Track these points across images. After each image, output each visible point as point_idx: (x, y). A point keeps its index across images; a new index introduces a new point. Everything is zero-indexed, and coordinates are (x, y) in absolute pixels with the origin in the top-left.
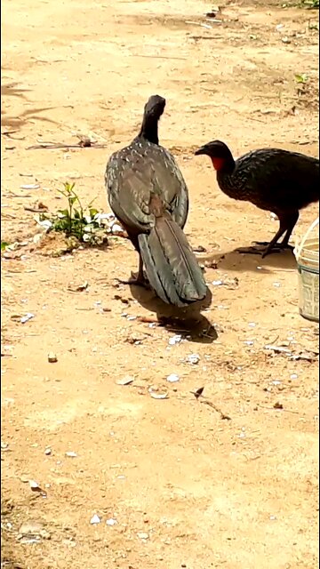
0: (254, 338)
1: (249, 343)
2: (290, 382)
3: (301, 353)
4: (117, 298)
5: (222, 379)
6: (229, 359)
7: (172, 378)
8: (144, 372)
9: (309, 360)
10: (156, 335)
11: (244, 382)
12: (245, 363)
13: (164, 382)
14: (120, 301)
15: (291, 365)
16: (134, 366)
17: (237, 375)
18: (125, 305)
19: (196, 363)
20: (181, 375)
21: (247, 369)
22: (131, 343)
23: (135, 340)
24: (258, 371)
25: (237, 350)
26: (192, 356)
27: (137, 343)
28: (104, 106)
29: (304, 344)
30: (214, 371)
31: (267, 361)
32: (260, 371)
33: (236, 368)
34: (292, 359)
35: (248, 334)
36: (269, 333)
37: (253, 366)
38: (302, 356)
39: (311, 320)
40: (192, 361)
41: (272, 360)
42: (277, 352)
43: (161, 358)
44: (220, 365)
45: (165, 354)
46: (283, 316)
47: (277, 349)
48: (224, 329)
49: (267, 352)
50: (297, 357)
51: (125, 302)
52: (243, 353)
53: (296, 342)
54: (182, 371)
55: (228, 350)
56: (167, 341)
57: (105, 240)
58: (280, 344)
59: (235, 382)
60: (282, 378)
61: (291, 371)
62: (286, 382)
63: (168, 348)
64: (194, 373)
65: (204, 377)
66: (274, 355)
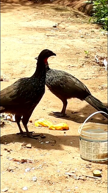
0: (61, 169)
1: (58, 171)
2: (75, 190)
3: (80, 176)
4: (6, 149)
5: (46, 189)
6: (49, 179)
7: (25, 188)
8: (13, 186)
9: (83, 180)
10: (20, 167)
11: (55, 190)
12: (56, 181)
13: (21, 190)
14: (6, 151)
15: (76, 182)
16: (9, 182)
17: (52, 187)
18: (8, 153)
19: (36, 181)
20: (29, 187)
21: (57, 184)
22: (9, 171)
23: (11, 170)
24: (62, 185)
25: (53, 175)
26: (34, 178)
27: (12, 171)
28: (10, 64)
29: (82, 172)
30: (43, 185)
31: (66, 180)
32: (63, 184)
33: (52, 183)
34: (76, 179)
35: (58, 167)
36: (67, 166)
37: (60, 182)
38: (81, 178)
39: (85, 160)
40: (34, 180)
41: (68, 179)
42: (70, 176)
43: (21, 178)
44: (45, 182)
45: (23, 176)
46: (74, 158)
47: (70, 174)
48: (48, 165)
49: (66, 176)
50: (78, 178)
51: (9, 151)
52: (56, 176)
53: (78, 171)
54: (29, 185)
55: (49, 175)
56: (24, 171)
57: (3, 123)
58: (71, 172)
59: (51, 190)
60: (71, 188)
61: (76, 185)
62: (73, 190)
63: (24, 174)
64: (34, 186)
65: (38, 188)
66: (69, 177)
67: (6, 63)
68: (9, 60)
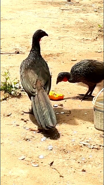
0: (75, 138)
1: (73, 140)
2: (89, 159)
3: (94, 146)
4: (22, 119)
5: (61, 157)
6: (65, 148)
7: (41, 157)
8: (30, 154)
9: (97, 149)
10: (36, 137)
11: (70, 159)
12: (71, 150)
13: (37, 159)
14: (23, 121)
15: (90, 150)
16: (27, 151)
17: (67, 156)
18: (25, 123)
19: (51, 150)
20: (45, 155)
21: (72, 152)
22: (26, 140)
23: (28, 139)
24: (76, 154)
25: (68, 144)
26: (50, 147)
27: (28, 140)
28: (26, 37)
29: (96, 141)
30: (59, 154)
31: (80, 149)
32: (78, 153)
33: (67, 152)
34: (90, 148)
35: (73, 136)
36: (82, 136)
37: (75, 151)
38: (95, 147)
39: (99, 130)
40: (50, 149)
41: (82, 148)
42: (84, 145)
43: (37, 147)
44: (61, 151)
45: (39, 145)
46: (88, 128)
47: (84, 144)
48: (64, 135)
49: (80, 145)
50: (92, 147)
51: (25, 121)
52: (71, 145)
53: (92, 140)
55: (65, 144)
56: (40, 140)
57: (20, 94)
58: (86, 141)
59: (67, 159)
60: (86, 157)
61: (90, 153)
62: (88, 159)
63: (40, 143)
64: (50, 155)
65: (54, 156)
66: (83, 146)
67: (22, 36)
68: (26, 34)
